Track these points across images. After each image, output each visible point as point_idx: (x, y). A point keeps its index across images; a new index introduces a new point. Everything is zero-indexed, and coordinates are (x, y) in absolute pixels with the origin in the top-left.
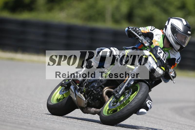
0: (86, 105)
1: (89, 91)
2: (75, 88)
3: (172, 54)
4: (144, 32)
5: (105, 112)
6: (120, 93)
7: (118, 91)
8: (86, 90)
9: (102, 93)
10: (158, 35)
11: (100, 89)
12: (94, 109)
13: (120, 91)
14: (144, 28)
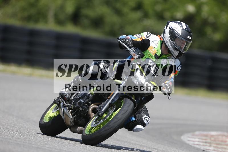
0: (71, 123)
1: (76, 109)
6: (103, 110)
7: (101, 107)
8: (73, 107)
9: (88, 111)
12: (81, 128)
13: (103, 107)
14: (139, 35)
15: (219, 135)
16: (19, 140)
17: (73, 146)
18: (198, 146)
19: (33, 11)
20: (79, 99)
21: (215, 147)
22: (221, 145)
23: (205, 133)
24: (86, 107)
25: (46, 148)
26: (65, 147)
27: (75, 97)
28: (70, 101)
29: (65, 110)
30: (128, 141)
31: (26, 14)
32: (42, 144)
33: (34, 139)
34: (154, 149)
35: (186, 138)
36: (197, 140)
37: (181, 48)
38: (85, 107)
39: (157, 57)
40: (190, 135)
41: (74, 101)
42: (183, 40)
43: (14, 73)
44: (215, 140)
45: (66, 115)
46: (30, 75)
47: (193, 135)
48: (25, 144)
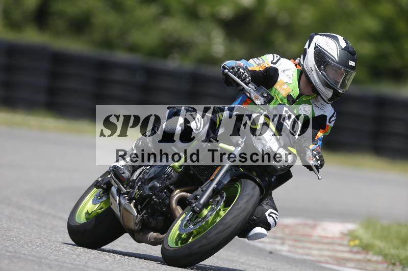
0: (137, 225)
1: (145, 198)
2: (118, 191)
3: (317, 108)
6: (202, 201)
7: (198, 197)
8: (138, 196)
9: (170, 202)
10: (287, 70)
11: (165, 193)
12: (155, 234)
13: (202, 197)
14: (259, 59)
18: (261, 245)
20: (151, 179)
21: (292, 246)
24: (165, 196)
27: (141, 176)
28: (131, 183)
29: (123, 201)
37: (336, 83)
38: (163, 196)
39: (291, 100)
41: (139, 185)
42: (341, 69)
44: (291, 234)
45: (125, 209)
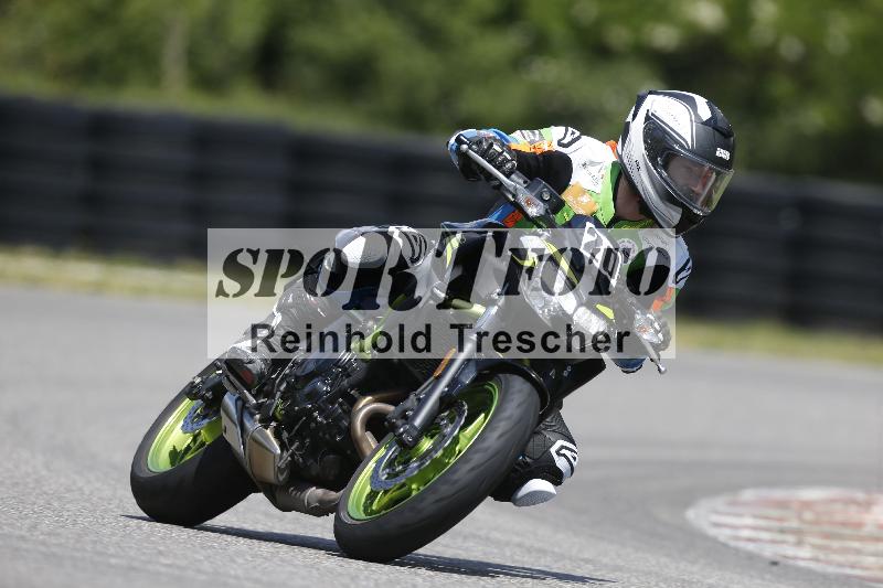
0: (282, 474)
1: (297, 417)
2: (240, 403)
4: (533, 150)
5: (358, 507)
6: (418, 422)
7: (410, 413)
8: (283, 413)
9: (350, 424)
10: (593, 163)
11: (340, 404)
12: (320, 491)
13: (417, 412)
14: (533, 133)
15: (833, 501)
16: (54, 541)
17: (265, 558)
18: (751, 547)
19: (103, 41)
20: (310, 377)
21: (820, 548)
22: (840, 537)
23: (779, 494)
25: (163, 569)
26: (233, 561)
29: (249, 425)
30: (482, 533)
31: (76, 53)
32: (144, 553)
33: (113, 534)
34: (582, 560)
35: (705, 516)
36: (749, 521)
38: (335, 411)
40: (719, 502)
41: (282, 388)
43: (33, 282)
44: (816, 523)
45: (255, 440)
46: (98, 288)
47: (733, 503)
48: (78, 555)
